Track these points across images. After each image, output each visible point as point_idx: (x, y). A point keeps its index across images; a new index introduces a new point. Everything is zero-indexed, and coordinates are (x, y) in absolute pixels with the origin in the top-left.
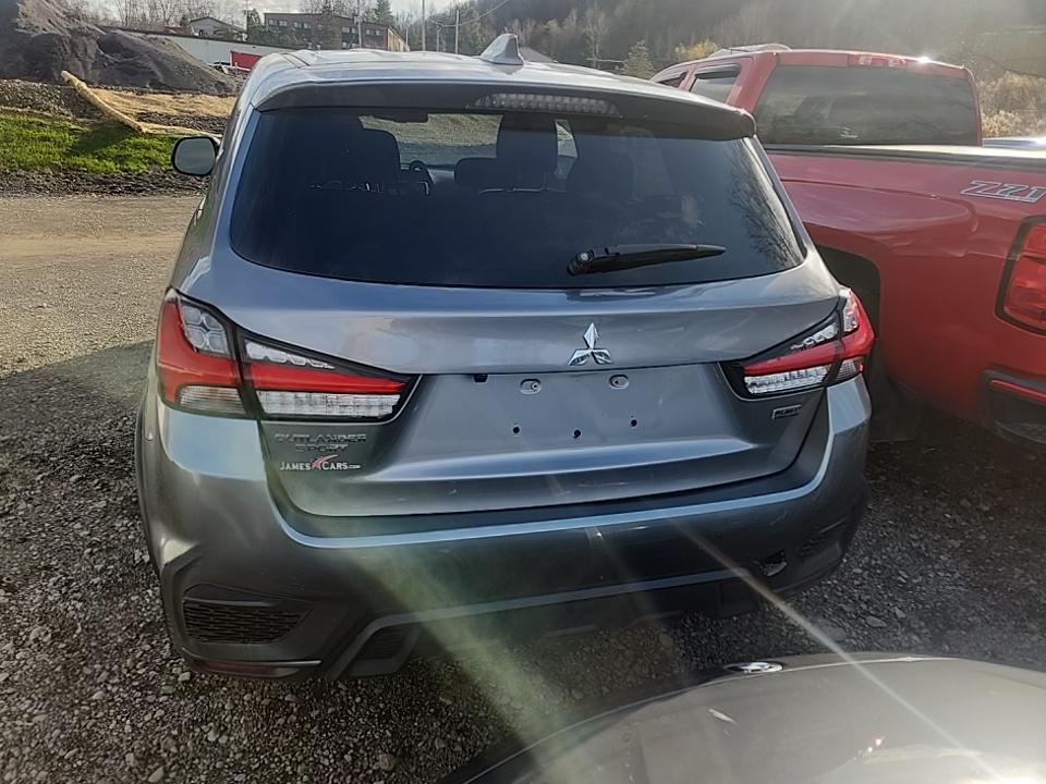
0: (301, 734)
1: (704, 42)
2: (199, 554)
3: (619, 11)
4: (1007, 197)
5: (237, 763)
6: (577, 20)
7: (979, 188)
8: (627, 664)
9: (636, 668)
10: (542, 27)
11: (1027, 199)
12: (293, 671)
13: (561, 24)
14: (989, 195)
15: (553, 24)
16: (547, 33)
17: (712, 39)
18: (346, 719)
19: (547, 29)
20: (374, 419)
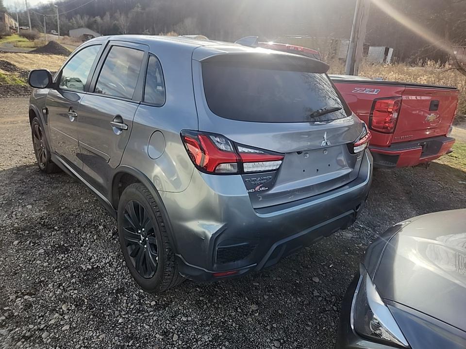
0: (217, 309)
1: (171, 32)
2: (226, 227)
3: (130, 15)
4: (368, 93)
5: (202, 325)
6: (110, 18)
7: (358, 90)
8: (302, 258)
9: (306, 259)
10: (92, 19)
11: (374, 93)
12: (247, 270)
13: (102, 18)
14: (362, 92)
15: (98, 18)
16: (95, 22)
17: (174, 31)
18: (228, 299)
19: (96, 20)
20: (274, 170)
